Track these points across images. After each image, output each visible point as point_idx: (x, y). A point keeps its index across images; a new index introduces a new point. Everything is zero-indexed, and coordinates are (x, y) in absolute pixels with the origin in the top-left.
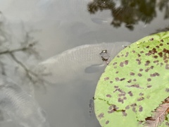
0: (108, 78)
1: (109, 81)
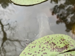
0: (25, 53)
1: (25, 54)
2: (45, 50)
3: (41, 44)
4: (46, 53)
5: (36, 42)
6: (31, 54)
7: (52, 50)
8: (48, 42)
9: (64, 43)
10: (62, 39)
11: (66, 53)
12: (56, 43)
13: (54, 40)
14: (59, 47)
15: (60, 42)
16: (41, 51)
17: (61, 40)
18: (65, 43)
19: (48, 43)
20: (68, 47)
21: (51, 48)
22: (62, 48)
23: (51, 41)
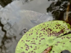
1: (23, 41)
2: (42, 36)
3: (38, 31)
4: (44, 39)
5: (33, 30)
6: (30, 41)
7: (49, 36)
8: (44, 28)
9: (60, 28)
10: (58, 25)
12: (52, 29)
13: (50, 26)
14: (56, 32)
15: (56, 28)
16: (38, 37)
20: (64, 31)
21: (48, 33)
22: (59, 32)
23: (47, 27)
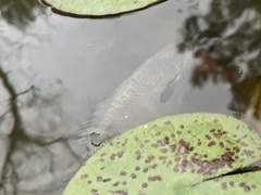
0: (86, 176)
1: (87, 179)
2: (154, 166)
3: (142, 146)
4: (159, 178)
5: (126, 140)
6: (109, 180)
7: (180, 169)
8: (167, 139)
9: (221, 144)
10: (216, 132)
11: (227, 179)
12: (194, 144)
13: (189, 132)
14: (204, 159)
15: (208, 142)
16: (141, 170)
17: (211, 135)
18: (226, 144)
19: (168, 143)
20: (233, 157)
21: (178, 160)
22: (215, 161)
23: (177, 136)
